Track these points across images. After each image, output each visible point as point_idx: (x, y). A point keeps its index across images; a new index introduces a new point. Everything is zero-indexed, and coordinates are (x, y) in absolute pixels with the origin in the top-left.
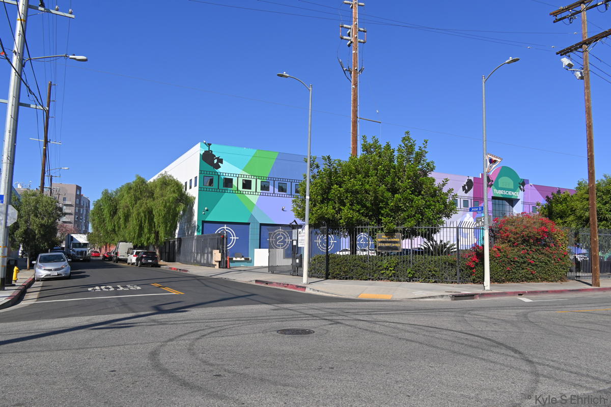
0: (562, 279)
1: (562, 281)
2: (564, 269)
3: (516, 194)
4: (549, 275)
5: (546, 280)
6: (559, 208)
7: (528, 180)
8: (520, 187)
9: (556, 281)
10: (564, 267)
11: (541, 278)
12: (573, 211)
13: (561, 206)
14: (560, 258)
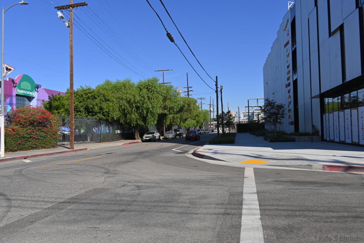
0: (54, 147)
1: (54, 148)
2: (55, 140)
3: (32, 94)
4: (46, 144)
5: (44, 147)
6: (56, 104)
7: (40, 86)
8: (35, 89)
9: (50, 148)
10: (55, 139)
11: (41, 147)
12: (63, 105)
13: (57, 103)
14: (53, 134)
